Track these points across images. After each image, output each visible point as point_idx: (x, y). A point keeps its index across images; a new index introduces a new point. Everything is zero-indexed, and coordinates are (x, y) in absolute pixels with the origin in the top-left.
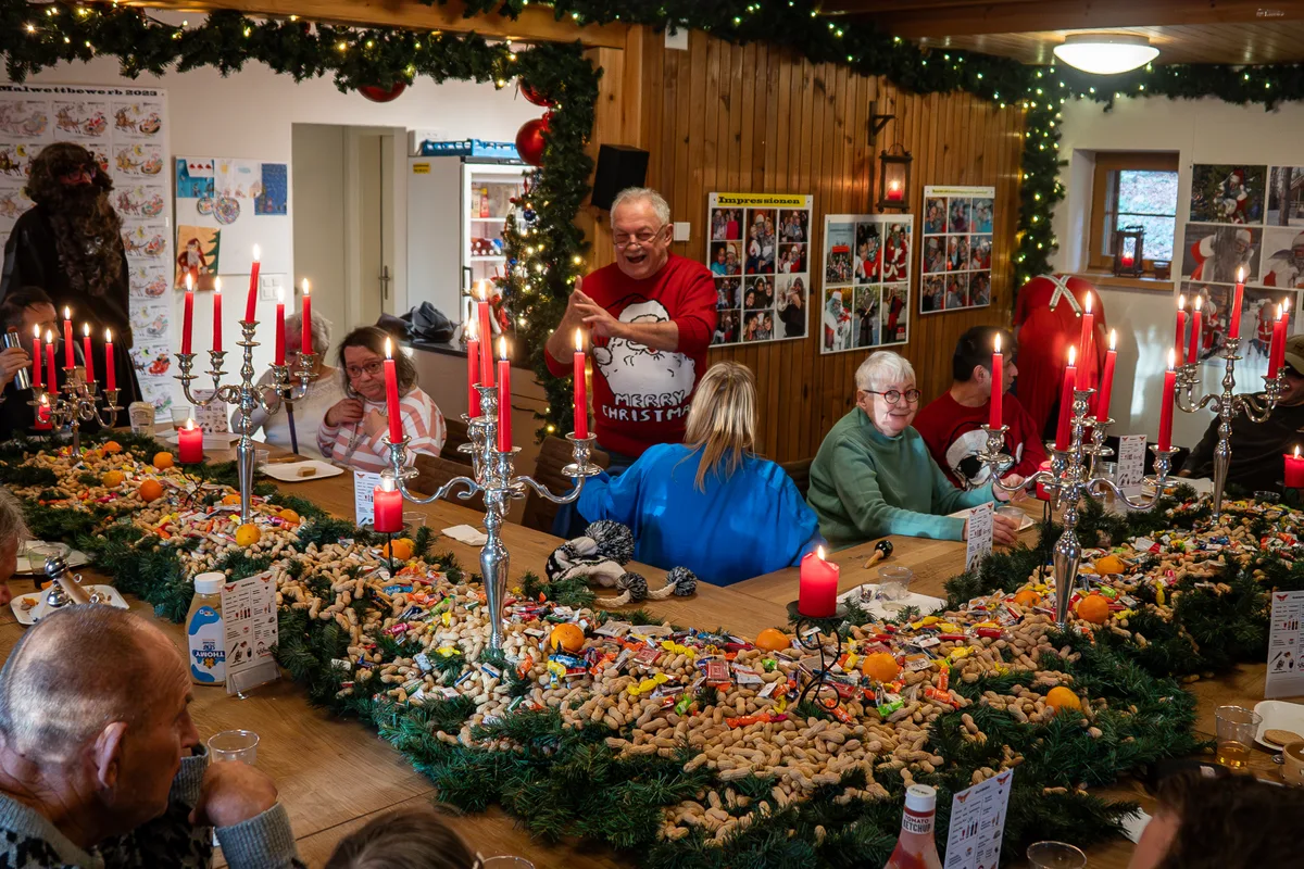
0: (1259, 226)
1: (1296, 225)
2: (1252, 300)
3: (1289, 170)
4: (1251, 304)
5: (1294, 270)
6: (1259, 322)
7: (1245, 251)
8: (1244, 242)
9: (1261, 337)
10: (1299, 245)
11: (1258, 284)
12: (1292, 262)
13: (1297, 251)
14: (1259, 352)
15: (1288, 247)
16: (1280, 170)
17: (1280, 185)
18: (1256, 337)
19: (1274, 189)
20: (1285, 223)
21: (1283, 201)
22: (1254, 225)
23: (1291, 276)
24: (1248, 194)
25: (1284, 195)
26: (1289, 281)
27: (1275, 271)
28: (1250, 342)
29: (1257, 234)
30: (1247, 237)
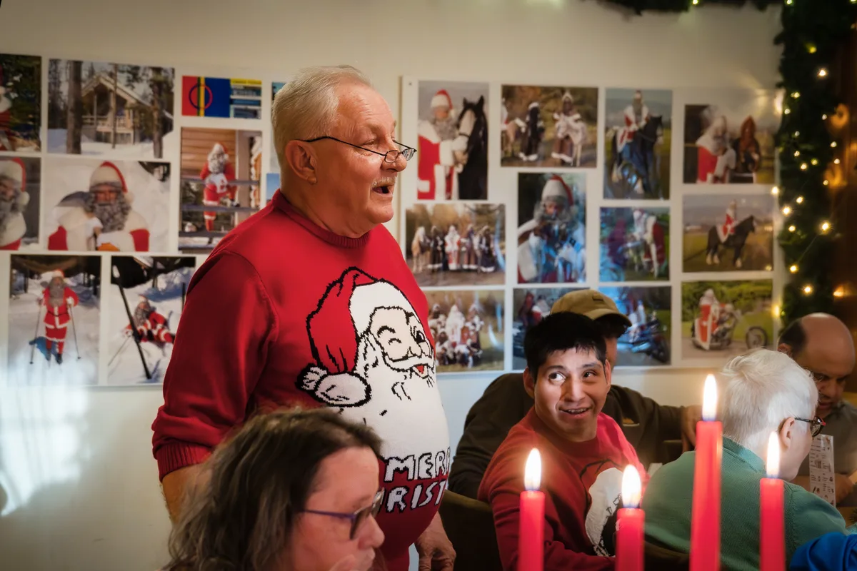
0: (35, 155)
1: (93, 153)
2: (31, 274)
3: (77, 65)
4: (30, 281)
5: (95, 222)
6: (44, 309)
7: (14, 197)
8: (12, 180)
9: (49, 332)
10: (100, 185)
11: (39, 248)
12: (91, 211)
13: (96, 192)
14: (48, 358)
15: (85, 187)
16: (62, 65)
17: (65, 88)
18: (42, 333)
19: (54, 96)
20: (76, 148)
21: (70, 115)
22: (26, 151)
23: (90, 233)
24: (13, 101)
25: (71, 105)
26: (88, 240)
27: (67, 227)
28: (32, 343)
29: (33, 169)
30: (17, 174)
